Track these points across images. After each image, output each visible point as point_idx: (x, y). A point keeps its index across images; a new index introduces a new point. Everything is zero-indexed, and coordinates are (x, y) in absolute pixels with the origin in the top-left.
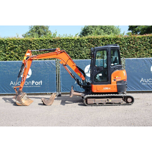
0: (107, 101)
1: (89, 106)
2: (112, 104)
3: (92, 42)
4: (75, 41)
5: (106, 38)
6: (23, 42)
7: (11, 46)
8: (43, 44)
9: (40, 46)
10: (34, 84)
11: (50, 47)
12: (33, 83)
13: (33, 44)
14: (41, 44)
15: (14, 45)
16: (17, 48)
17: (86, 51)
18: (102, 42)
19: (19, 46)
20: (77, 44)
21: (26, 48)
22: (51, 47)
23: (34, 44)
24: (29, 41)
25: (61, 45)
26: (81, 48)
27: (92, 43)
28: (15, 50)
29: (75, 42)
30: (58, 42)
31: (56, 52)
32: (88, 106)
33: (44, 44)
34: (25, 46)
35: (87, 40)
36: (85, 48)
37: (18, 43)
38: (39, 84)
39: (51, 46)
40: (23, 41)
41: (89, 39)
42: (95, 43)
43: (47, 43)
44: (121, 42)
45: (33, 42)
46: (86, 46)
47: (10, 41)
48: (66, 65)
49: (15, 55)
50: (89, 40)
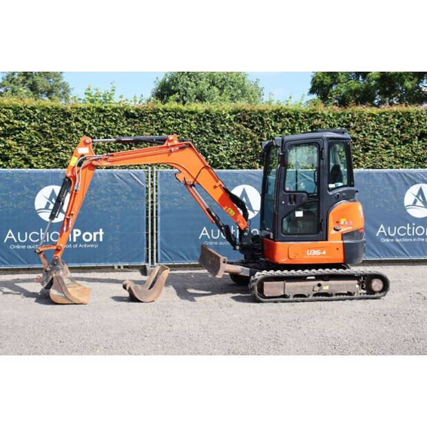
0: (317, 289)
1: (268, 302)
2: (331, 295)
3: (247, 122)
4: (199, 115)
5: (286, 113)
6: (43, 113)
7: (6, 124)
8: (104, 122)
9: (94, 127)
10: (79, 239)
11: (126, 131)
12: (75, 235)
13: (75, 122)
14: (100, 122)
15: (16, 121)
16: (24, 129)
17: (229, 145)
18: (273, 123)
19: (30, 124)
20: (205, 125)
21: (52, 131)
22: (128, 130)
23: (77, 120)
24: (62, 110)
25: (159, 126)
26: (214, 136)
27: (245, 123)
28: (17, 135)
29: (197, 120)
30: (151, 118)
31: (168, 147)
32: (265, 302)
33: (108, 123)
34: (51, 125)
35: (231, 115)
36: (227, 136)
37: (28, 114)
38: (95, 240)
39: (130, 129)
40: (43, 110)
41: (239, 111)
42: (253, 123)
43: (116, 120)
44: (326, 123)
45: (74, 113)
46: (228, 132)
47: (5, 108)
48: (193, 185)
49: (19, 152)
50: (239, 114)
